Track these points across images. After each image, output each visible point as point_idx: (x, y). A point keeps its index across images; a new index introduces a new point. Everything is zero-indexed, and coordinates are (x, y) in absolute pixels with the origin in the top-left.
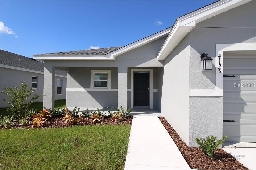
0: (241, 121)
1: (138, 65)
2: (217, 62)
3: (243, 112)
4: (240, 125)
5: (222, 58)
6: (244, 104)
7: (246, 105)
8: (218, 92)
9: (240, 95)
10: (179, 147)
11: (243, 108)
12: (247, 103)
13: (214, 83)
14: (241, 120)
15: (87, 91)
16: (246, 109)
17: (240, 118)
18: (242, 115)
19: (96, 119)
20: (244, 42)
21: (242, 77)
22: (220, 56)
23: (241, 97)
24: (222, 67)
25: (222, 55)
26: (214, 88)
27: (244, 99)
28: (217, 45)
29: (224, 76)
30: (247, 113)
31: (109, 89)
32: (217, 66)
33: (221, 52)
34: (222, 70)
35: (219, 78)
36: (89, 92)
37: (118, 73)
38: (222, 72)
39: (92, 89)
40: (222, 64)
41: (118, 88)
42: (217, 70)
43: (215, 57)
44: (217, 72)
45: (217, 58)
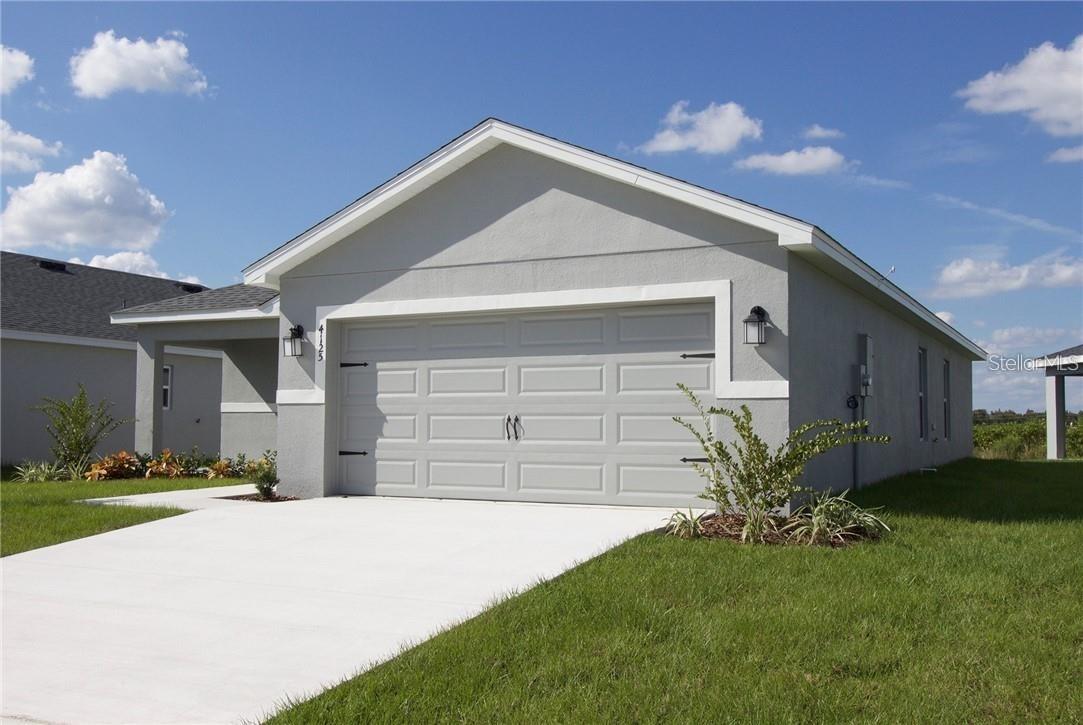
0: (378, 453)
2: (318, 339)
3: (382, 436)
4: (375, 462)
5: (324, 331)
6: (383, 419)
7: (386, 421)
8: (318, 395)
9: (375, 402)
10: (257, 500)
11: (381, 427)
12: (388, 418)
13: (312, 376)
14: (377, 451)
17: (375, 447)
18: (380, 440)
20: (361, 300)
21: (379, 365)
22: (321, 329)
23: (379, 406)
24: (324, 349)
25: (325, 327)
26: (313, 388)
27: (383, 409)
28: (317, 308)
29: (342, 365)
30: (388, 438)
32: (318, 348)
33: (323, 322)
34: (324, 355)
35: (320, 368)
38: (324, 358)
40: (324, 343)
42: (317, 354)
43: (314, 331)
44: (317, 358)
45: (318, 332)
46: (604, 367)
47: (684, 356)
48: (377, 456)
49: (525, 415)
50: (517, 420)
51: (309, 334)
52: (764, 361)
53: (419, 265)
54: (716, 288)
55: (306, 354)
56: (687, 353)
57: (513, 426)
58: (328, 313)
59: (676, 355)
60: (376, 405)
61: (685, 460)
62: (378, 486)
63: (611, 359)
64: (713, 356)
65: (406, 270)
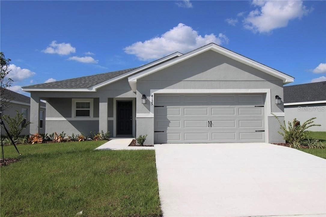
1: (117, 96)
2: (151, 99)
3: (169, 126)
4: (167, 134)
5: (153, 97)
6: (169, 122)
8: (152, 115)
9: (167, 117)
12: (171, 121)
13: (149, 110)
14: (167, 131)
15: (69, 121)
16: (170, 125)
17: (167, 130)
18: (168, 128)
19: (81, 139)
21: (167, 107)
22: (152, 96)
24: (153, 102)
25: (153, 95)
26: (149, 113)
27: (169, 119)
28: (151, 90)
29: (155, 106)
30: (171, 127)
31: (91, 118)
32: (151, 101)
33: (153, 94)
34: (153, 103)
35: (152, 107)
36: (70, 122)
37: (100, 103)
38: (153, 104)
39: (74, 118)
40: (153, 100)
41: (99, 117)
42: (151, 103)
43: (150, 96)
44: (151, 104)
45: (151, 97)
46: (235, 109)
47: (255, 106)
48: (167, 132)
49: (213, 120)
50: (211, 122)
51: (148, 97)
52: (278, 108)
53: (185, 80)
54: (267, 91)
55: (147, 104)
56: (256, 106)
57: (210, 124)
58: (155, 91)
59: (253, 106)
60: (167, 118)
61: (256, 131)
62: (168, 141)
63: (237, 107)
64: (263, 106)
65: (181, 81)
